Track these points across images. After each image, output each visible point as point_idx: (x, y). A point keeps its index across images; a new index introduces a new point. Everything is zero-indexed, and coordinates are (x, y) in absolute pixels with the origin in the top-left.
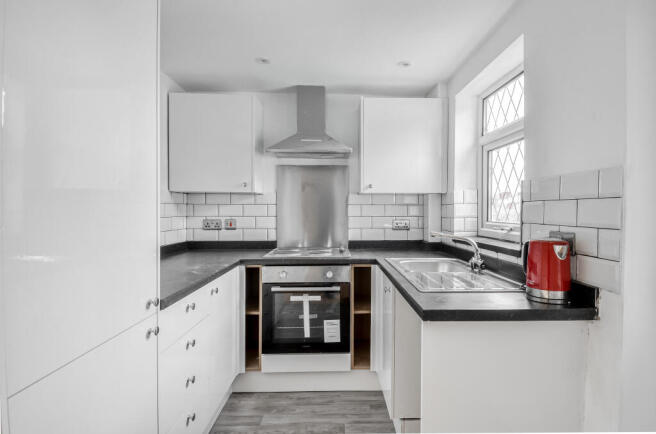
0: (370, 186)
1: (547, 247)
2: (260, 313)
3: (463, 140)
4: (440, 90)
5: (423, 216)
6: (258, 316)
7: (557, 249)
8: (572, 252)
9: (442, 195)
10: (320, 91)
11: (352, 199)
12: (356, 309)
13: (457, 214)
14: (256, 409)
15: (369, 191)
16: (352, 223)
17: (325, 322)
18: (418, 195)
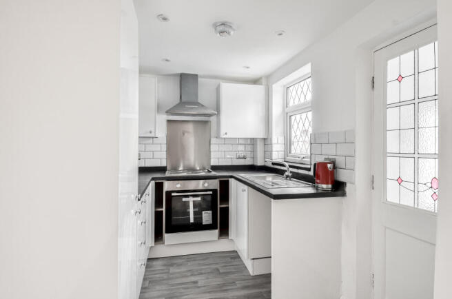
0: (226, 134)
1: (324, 165)
2: (164, 209)
3: (277, 110)
4: (264, 81)
5: (254, 151)
6: (162, 211)
7: (329, 166)
8: (335, 167)
9: (265, 139)
10: (195, 77)
11: (213, 141)
12: (220, 204)
13: (274, 149)
14: (164, 265)
15: (225, 136)
16: (213, 155)
17: (203, 212)
18: (251, 139)
